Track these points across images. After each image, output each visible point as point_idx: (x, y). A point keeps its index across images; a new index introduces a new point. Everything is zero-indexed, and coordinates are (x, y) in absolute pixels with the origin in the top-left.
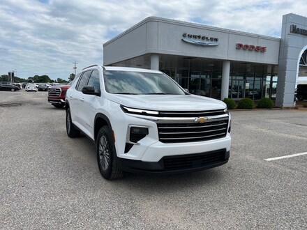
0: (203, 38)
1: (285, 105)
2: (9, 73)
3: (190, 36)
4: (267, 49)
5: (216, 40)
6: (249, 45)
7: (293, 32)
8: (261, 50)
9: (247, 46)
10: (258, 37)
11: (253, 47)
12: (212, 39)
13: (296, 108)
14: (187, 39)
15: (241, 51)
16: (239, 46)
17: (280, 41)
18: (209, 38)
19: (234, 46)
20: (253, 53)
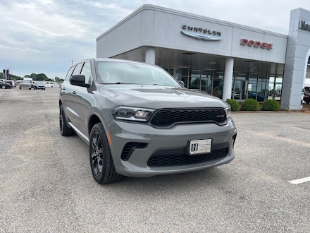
0: (205, 31)
1: (291, 108)
2: (4, 71)
3: (190, 29)
4: (273, 47)
5: (219, 34)
6: (255, 41)
7: (302, 29)
8: (268, 47)
9: (252, 42)
10: (264, 33)
11: (258, 43)
12: (214, 33)
13: (302, 111)
14: (186, 32)
15: (246, 47)
16: (244, 42)
17: (288, 38)
18: (211, 32)
19: (238, 42)
20: (259, 50)
